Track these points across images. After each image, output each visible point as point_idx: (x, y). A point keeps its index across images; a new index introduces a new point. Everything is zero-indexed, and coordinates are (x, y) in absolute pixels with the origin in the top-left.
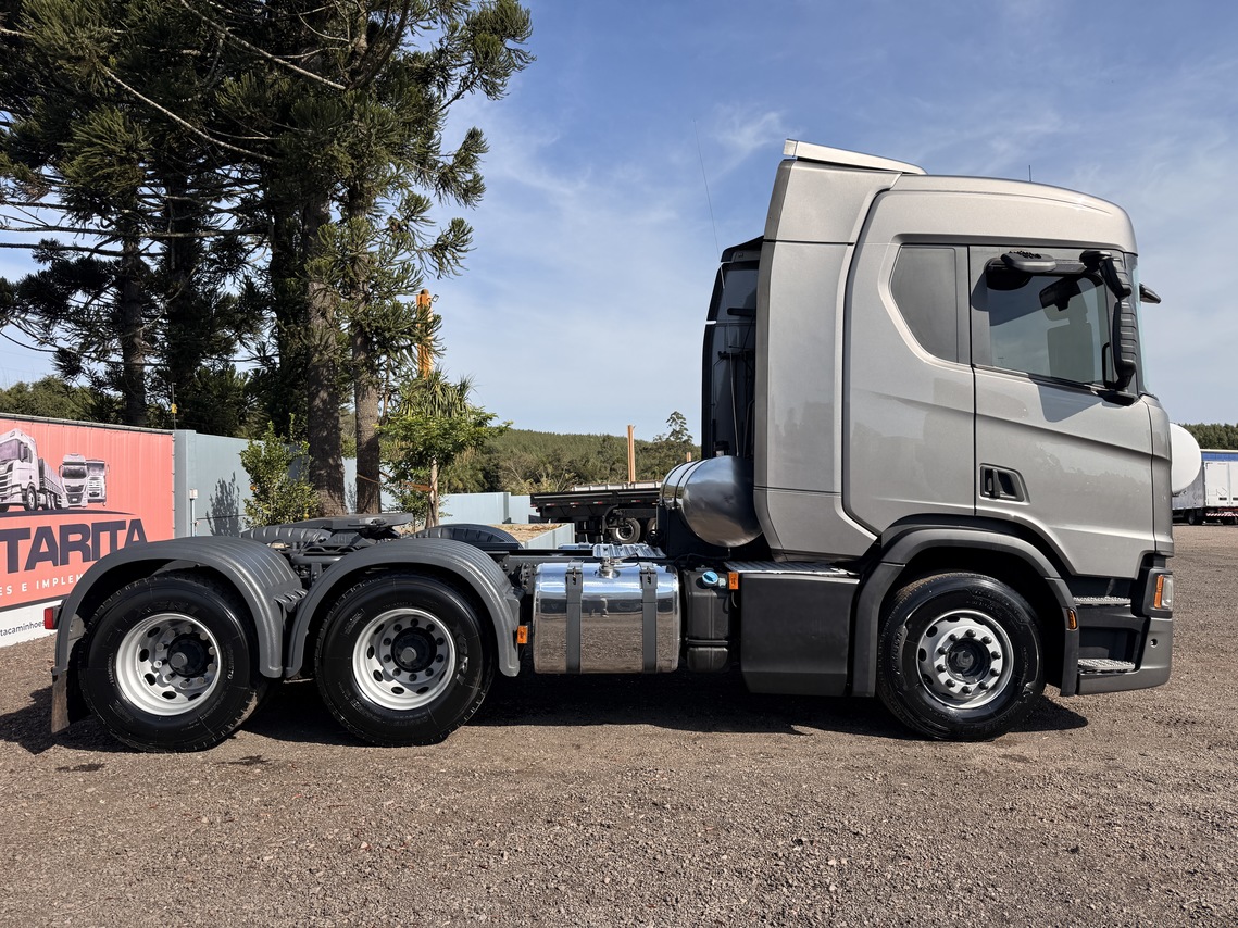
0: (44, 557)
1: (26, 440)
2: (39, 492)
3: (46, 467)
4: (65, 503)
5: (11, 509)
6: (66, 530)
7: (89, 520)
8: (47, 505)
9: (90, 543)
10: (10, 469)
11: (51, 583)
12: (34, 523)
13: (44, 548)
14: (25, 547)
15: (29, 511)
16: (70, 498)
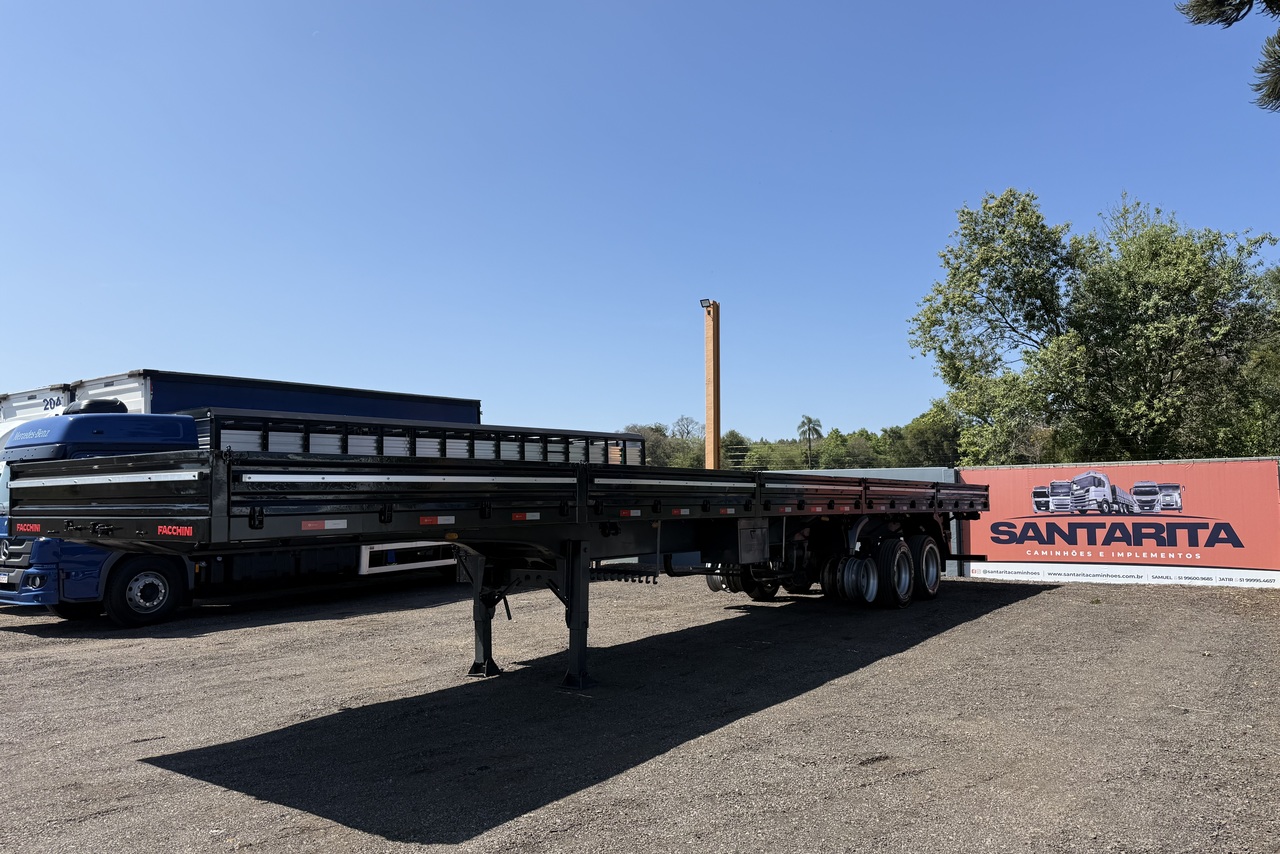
0: (1118, 540)
1: (1098, 476)
2: (1114, 502)
3: (1117, 490)
4: (1136, 509)
5: (1088, 512)
6: (1137, 527)
7: (1163, 521)
8: (1119, 510)
9: (1165, 535)
10: (1088, 491)
11: (1125, 555)
12: (1109, 521)
13: (1118, 534)
14: (1101, 534)
15: (1103, 513)
16: (1142, 507)
